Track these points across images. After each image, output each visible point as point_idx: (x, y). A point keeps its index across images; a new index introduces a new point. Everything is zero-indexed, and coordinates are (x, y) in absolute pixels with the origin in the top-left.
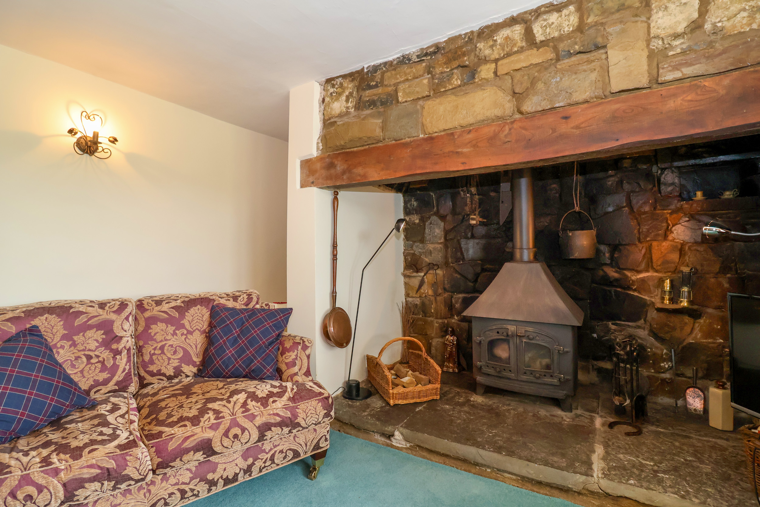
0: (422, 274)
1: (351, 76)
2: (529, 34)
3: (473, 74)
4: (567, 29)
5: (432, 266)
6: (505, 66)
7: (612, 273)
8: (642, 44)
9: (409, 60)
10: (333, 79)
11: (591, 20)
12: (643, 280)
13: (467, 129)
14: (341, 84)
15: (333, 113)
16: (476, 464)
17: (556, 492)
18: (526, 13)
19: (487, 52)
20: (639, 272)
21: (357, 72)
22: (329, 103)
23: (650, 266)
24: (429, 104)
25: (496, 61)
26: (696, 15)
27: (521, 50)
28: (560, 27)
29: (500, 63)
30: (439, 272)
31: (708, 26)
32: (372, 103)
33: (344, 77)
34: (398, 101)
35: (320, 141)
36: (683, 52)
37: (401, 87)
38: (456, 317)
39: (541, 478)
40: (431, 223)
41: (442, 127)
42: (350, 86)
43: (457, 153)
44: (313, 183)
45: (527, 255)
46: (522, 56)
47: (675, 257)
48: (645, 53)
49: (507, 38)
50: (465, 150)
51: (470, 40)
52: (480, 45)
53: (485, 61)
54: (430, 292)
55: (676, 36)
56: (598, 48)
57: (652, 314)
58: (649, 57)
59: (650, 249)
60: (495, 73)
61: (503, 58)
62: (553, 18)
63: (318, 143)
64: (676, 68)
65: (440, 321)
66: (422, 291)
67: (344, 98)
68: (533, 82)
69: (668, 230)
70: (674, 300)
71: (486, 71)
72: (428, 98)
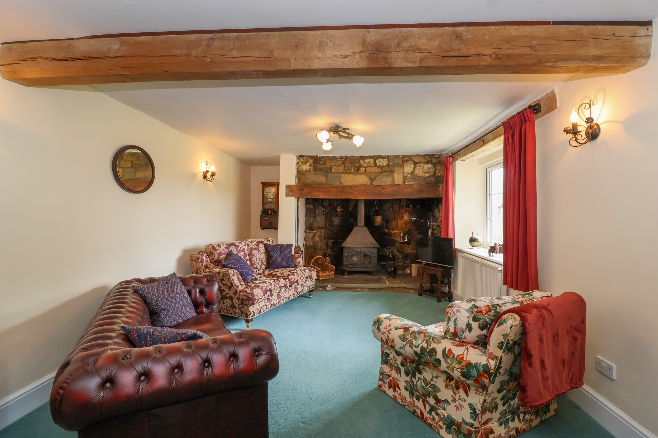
0: (315, 231)
1: (312, 157)
2: (375, 162)
3: (358, 170)
4: (385, 165)
5: (319, 228)
6: (368, 170)
7: (386, 231)
8: (402, 174)
9: (337, 159)
10: (303, 156)
11: (391, 164)
12: (395, 233)
13: (356, 186)
14: (307, 159)
15: (303, 169)
16: (357, 288)
17: (378, 290)
18: (374, 156)
19: (363, 164)
20: (394, 230)
21: (315, 156)
22: (301, 165)
23: (397, 228)
24: (343, 175)
25: (366, 167)
26: (413, 170)
27: (372, 166)
28: (383, 163)
29: (366, 168)
30: (323, 231)
31: (415, 173)
32: (321, 170)
33: (308, 156)
34: (332, 171)
35: (296, 179)
36: (410, 178)
37: (333, 167)
38: (329, 250)
39: (375, 287)
40: (319, 209)
41: (348, 184)
42: (311, 162)
43: (353, 193)
44: (292, 195)
45: (363, 224)
46: (373, 168)
47: (404, 225)
48: (402, 176)
49: (369, 162)
50: (355, 193)
51: (358, 159)
52: (361, 161)
53: (362, 166)
54: (318, 239)
55: (409, 174)
56: (392, 172)
57: (398, 244)
58: (403, 178)
59: (397, 224)
60: (365, 171)
61: (367, 167)
62: (382, 160)
63: (295, 180)
64: (408, 182)
65: (322, 252)
66: (315, 239)
67: (308, 165)
68: (376, 177)
69: (403, 217)
70: (404, 239)
71: (362, 170)
72: (343, 173)
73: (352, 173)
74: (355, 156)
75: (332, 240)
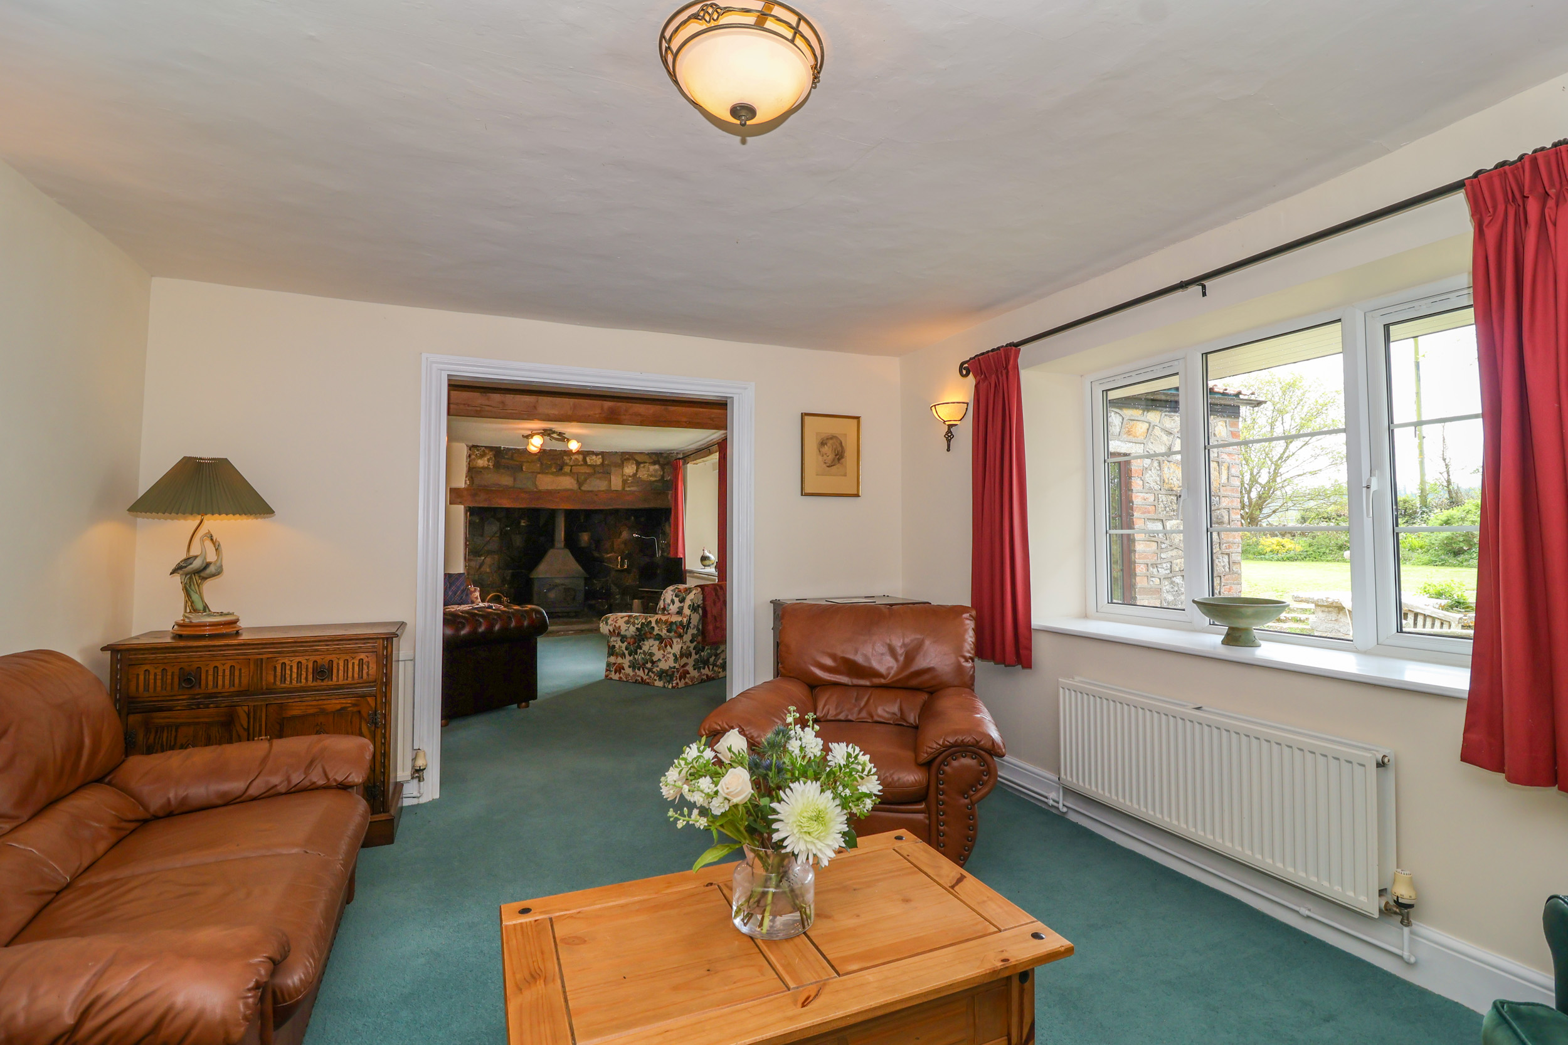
0: (483, 558)
1: (491, 448)
2: (584, 459)
3: (561, 469)
4: (598, 463)
5: (489, 553)
6: (575, 469)
7: (596, 554)
8: (620, 477)
10: (479, 446)
11: (606, 463)
12: (609, 558)
13: (558, 491)
14: (484, 451)
15: (478, 465)
19: (568, 461)
20: (608, 554)
21: (496, 447)
22: (474, 459)
23: (612, 551)
24: (539, 476)
25: (571, 466)
26: (635, 472)
27: (581, 465)
28: (596, 461)
29: (573, 467)
30: (496, 557)
31: (638, 476)
32: (507, 467)
33: (485, 447)
34: (523, 470)
35: (467, 479)
36: (632, 482)
37: (525, 464)
38: (506, 586)
40: (489, 523)
41: (546, 488)
42: (490, 455)
43: (553, 501)
44: (460, 503)
45: (562, 544)
46: (582, 467)
47: (623, 546)
48: (621, 480)
49: (576, 459)
51: (560, 454)
52: (565, 458)
53: (567, 464)
54: (488, 570)
55: (630, 476)
56: (608, 473)
57: (613, 573)
58: (622, 481)
59: (613, 543)
60: (571, 471)
61: (574, 465)
62: (594, 457)
63: (466, 481)
64: (629, 487)
66: (482, 569)
67: (486, 459)
68: (585, 480)
69: (621, 533)
70: (622, 565)
71: (567, 469)
72: (539, 473)
73: (553, 474)
74: (556, 450)
75: (511, 571)
